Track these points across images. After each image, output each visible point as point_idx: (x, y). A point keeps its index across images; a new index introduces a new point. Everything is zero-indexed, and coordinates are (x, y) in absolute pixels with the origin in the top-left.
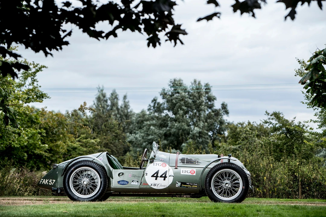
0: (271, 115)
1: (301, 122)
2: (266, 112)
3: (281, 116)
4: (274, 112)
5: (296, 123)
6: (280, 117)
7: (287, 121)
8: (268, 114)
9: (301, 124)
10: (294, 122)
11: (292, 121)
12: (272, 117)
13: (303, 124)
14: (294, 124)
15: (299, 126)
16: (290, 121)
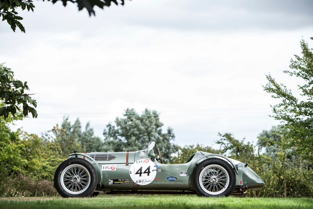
0: (223, 136)
1: (250, 142)
2: (219, 133)
3: (232, 136)
4: (225, 133)
5: (245, 143)
6: (231, 138)
7: (237, 141)
8: (221, 135)
9: (250, 144)
10: (243, 142)
11: (242, 141)
12: (224, 138)
13: (252, 144)
14: (244, 144)
15: (248, 146)
16: (240, 142)
